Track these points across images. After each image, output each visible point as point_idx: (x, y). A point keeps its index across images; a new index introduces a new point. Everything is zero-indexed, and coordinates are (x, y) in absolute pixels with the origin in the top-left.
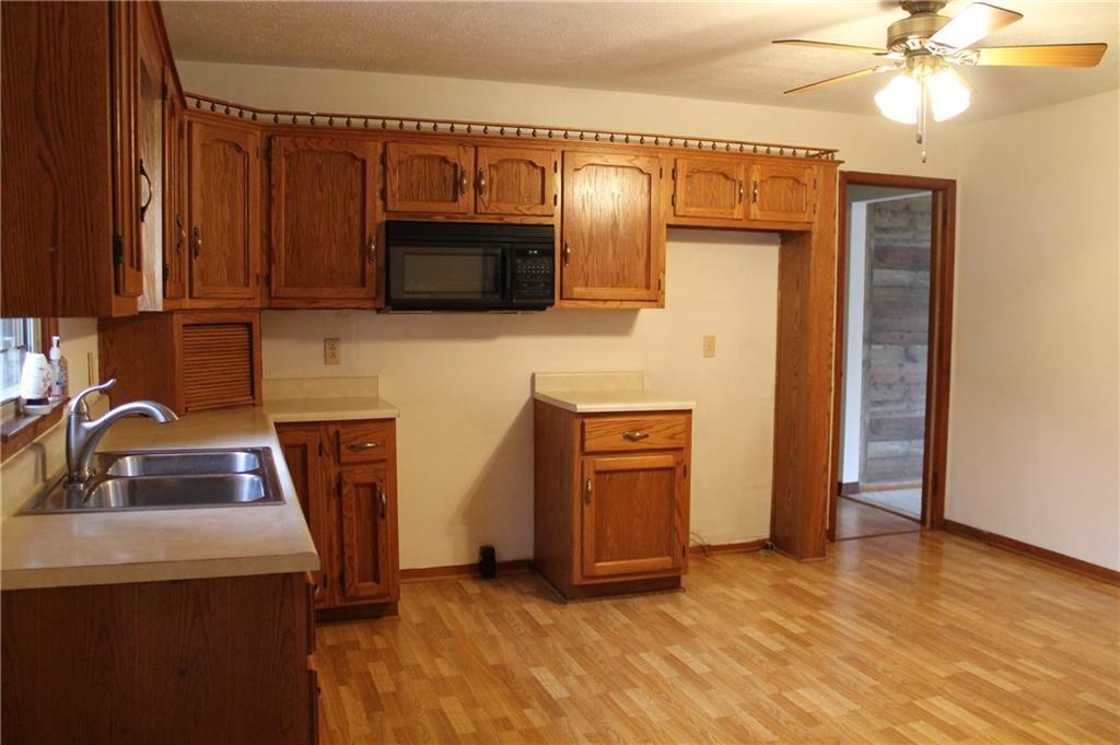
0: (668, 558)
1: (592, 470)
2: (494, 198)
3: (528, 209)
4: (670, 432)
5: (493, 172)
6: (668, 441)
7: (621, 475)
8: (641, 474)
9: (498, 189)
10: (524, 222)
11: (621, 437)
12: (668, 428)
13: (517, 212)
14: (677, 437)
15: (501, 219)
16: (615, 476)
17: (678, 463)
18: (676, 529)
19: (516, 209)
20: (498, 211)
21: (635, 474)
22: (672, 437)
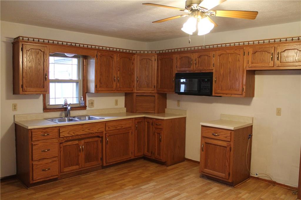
0: (224, 175)
1: (204, 142)
2: (199, 66)
3: (206, 68)
4: (225, 136)
5: (199, 59)
6: (225, 138)
7: (212, 145)
8: (218, 146)
9: (200, 64)
10: (206, 72)
11: (211, 134)
12: (225, 134)
13: (204, 69)
14: (227, 137)
15: (201, 71)
16: (211, 145)
17: (228, 146)
18: (226, 166)
19: (203, 68)
20: (200, 69)
21: (216, 146)
22: (226, 137)
